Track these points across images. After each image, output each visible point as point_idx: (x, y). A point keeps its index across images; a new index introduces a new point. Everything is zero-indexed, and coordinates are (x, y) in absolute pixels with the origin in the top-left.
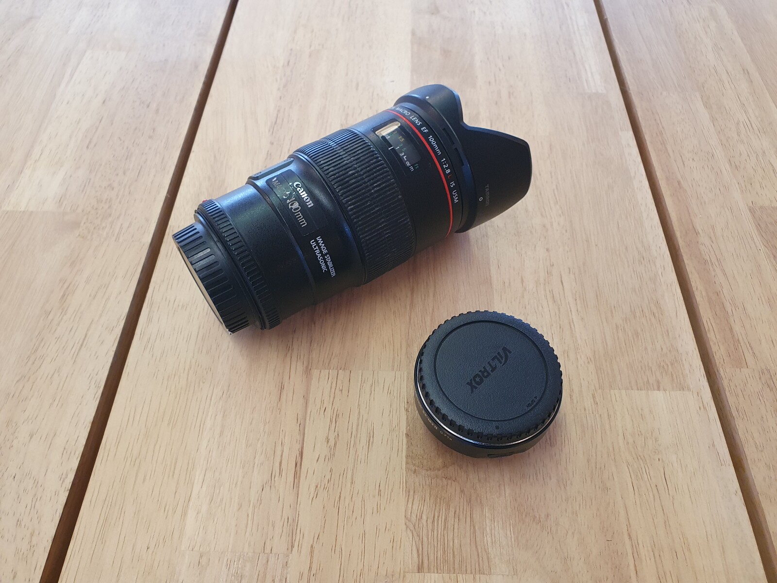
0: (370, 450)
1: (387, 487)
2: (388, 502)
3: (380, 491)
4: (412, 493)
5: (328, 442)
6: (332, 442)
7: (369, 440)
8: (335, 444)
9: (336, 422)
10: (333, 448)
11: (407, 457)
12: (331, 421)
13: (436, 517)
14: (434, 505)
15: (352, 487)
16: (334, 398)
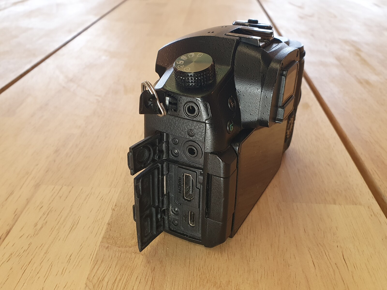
0: (71, 232)
1: (77, 257)
2: (75, 267)
3: (70, 259)
4: (99, 262)
5: (35, 226)
6: (39, 226)
7: (73, 226)
8: (42, 228)
9: (48, 215)
10: (38, 230)
11: (103, 238)
12: (44, 214)
13: (118, 280)
14: (118, 271)
15: (45, 256)
16: (52, 201)
